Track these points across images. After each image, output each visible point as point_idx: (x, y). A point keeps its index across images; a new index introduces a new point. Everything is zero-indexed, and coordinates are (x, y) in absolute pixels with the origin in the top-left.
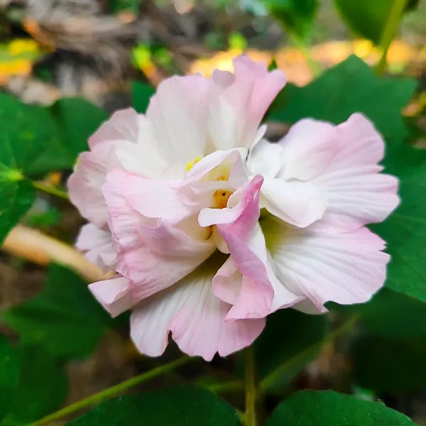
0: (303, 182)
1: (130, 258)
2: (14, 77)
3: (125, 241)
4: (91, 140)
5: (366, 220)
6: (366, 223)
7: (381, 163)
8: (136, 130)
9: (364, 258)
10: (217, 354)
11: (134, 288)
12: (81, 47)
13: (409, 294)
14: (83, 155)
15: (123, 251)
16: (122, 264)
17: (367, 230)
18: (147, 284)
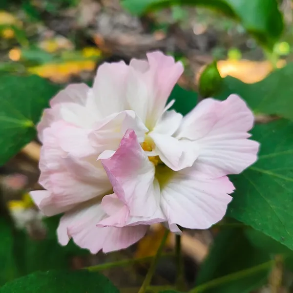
0: (192, 141)
5: (228, 171)
6: (228, 174)
7: (249, 132)
14: (46, 111)
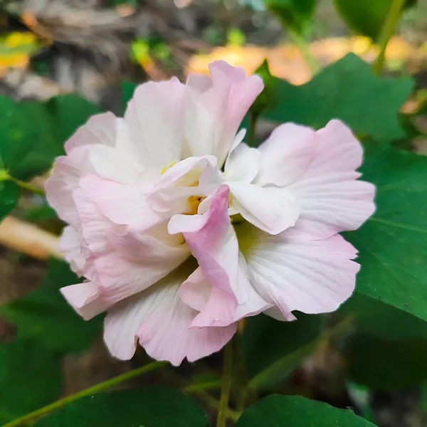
0: (279, 187)
1: (100, 263)
2: (11, 69)
3: (94, 246)
4: (67, 145)
5: (339, 227)
6: (341, 231)
7: (358, 170)
8: (114, 133)
9: (334, 266)
10: (185, 359)
11: (103, 294)
12: (80, 41)
13: (386, 301)
14: (59, 160)
15: (93, 257)
16: (92, 269)
17: (341, 238)
18: (118, 289)
